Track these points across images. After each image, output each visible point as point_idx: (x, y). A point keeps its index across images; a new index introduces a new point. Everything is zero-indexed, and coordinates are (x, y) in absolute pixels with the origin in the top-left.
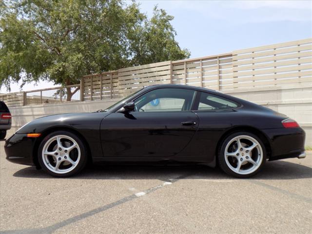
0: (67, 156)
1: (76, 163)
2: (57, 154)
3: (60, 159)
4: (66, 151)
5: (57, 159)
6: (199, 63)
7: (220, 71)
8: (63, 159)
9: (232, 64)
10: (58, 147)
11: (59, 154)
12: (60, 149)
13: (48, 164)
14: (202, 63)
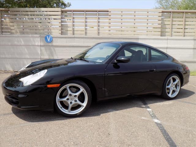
0: (77, 99)
1: (85, 104)
2: (68, 99)
3: (71, 103)
4: (75, 96)
5: (69, 103)
6: (84, 13)
7: (99, 21)
8: (73, 102)
9: (108, 17)
10: (69, 94)
11: (70, 99)
12: (70, 95)
13: (61, 108)
14: (86, 13)
